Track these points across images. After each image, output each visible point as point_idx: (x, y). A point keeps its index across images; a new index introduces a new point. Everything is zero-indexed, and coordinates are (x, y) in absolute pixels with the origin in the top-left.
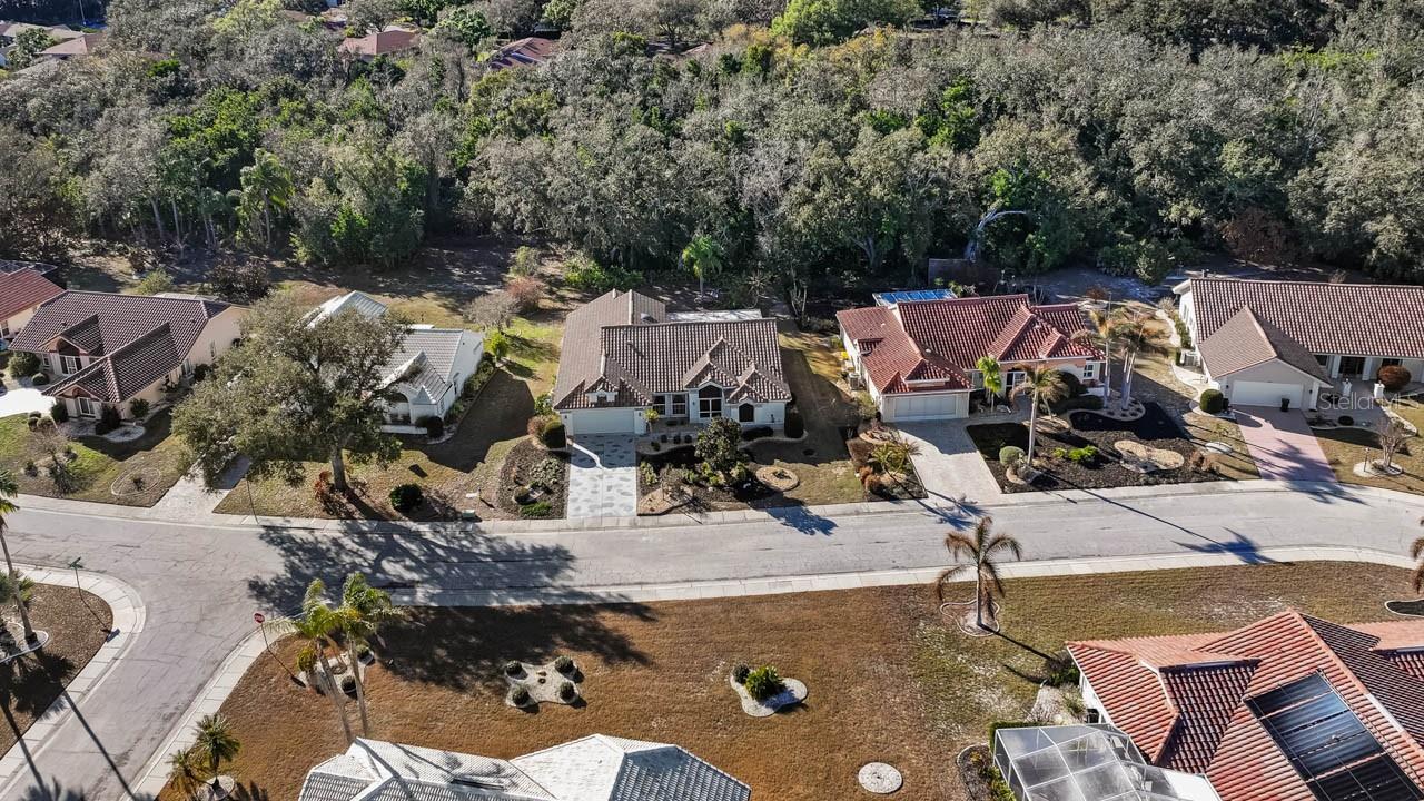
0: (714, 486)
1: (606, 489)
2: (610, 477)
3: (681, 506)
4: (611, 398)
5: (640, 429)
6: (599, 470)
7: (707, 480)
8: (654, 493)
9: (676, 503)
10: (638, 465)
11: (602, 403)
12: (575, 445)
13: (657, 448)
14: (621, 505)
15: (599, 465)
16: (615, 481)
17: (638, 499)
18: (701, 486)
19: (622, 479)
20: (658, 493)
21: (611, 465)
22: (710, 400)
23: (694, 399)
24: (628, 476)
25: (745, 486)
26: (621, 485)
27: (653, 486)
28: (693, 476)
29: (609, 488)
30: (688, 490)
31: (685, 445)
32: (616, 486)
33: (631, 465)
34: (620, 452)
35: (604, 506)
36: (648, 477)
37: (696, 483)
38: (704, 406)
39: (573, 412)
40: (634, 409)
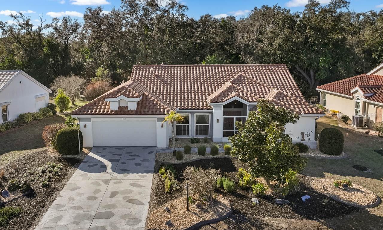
0: (258, 196)
1: (109, 194)
2: (120, 182)
3: (215, 221)
4: (133, 106)
5: (162, 142)
6: (109, 174)
7: (248, 189)
8: (175, 202)
9: (208, 217)
10: (156, 171)
11: (123, 111)
12: (91, 154)
13: (180, 157)
14: (123, 217)
15: (109, 170)
16: (121, 188)
17: (151, 209)
18: (240, 196)
19: (132, 185)
20: (180, 202)
21: (124, 171)
22: (235, 117)
23: (218, 114)
24: (141, 183)
25: (304, 198)
26: (130, 192)
27: (172, 193)
28: (227, 183)
29: (113, 194)
30: (225, 201)
31: (211, 157)
32: (123, 192)
33: (147, 172)
34: (138, 160)
35: (99, 216)
36: (167, 183)
37: (231, 192)
38: (228, 124)
39: (92, 119)
40: (156, 119)
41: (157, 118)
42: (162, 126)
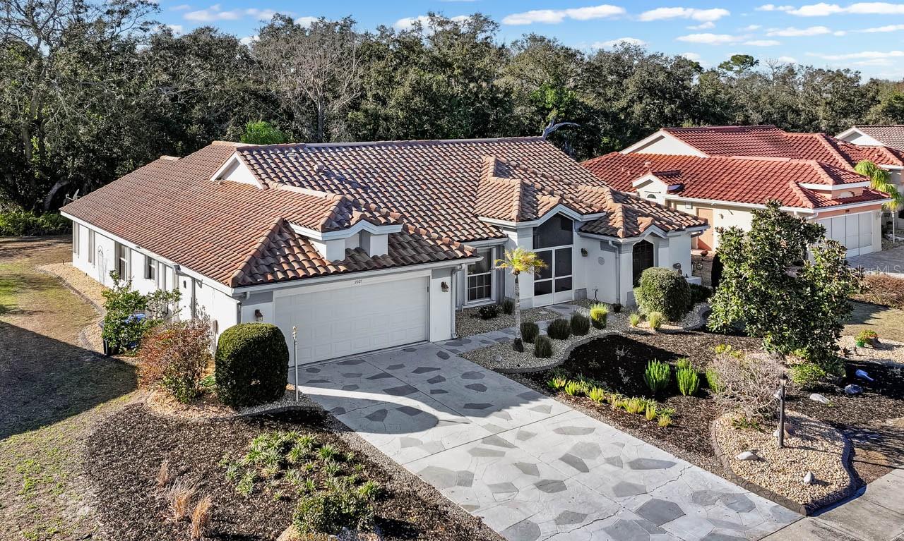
4: (378, 247)
12: (309, 390)
22: (553, 249)
33: (531, 397)
39: (276, 294)
40: (429, 273)
41: (431, 271)
42: (444, 286)
